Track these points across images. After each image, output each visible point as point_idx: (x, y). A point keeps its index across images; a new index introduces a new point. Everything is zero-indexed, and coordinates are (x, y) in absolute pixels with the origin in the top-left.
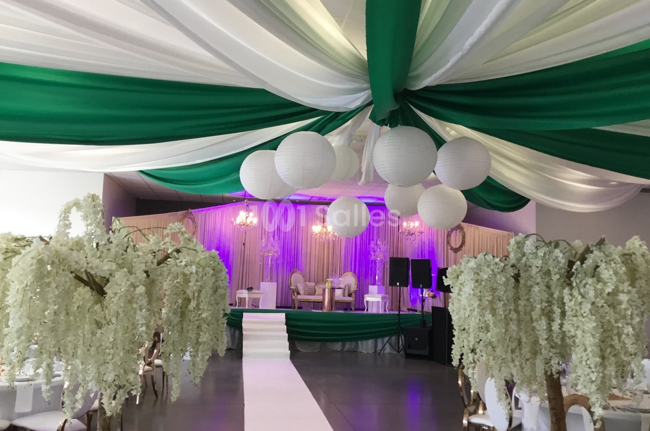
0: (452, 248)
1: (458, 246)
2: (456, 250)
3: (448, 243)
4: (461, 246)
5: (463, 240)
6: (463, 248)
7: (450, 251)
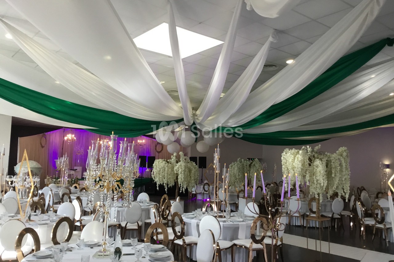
0: (157, 151)
1: (160, 151)
2: (159, 152)
3: (156, 149)
4: (161, 151)
5: (162, 149)
6: (162, 151)
7: (156, 152)
